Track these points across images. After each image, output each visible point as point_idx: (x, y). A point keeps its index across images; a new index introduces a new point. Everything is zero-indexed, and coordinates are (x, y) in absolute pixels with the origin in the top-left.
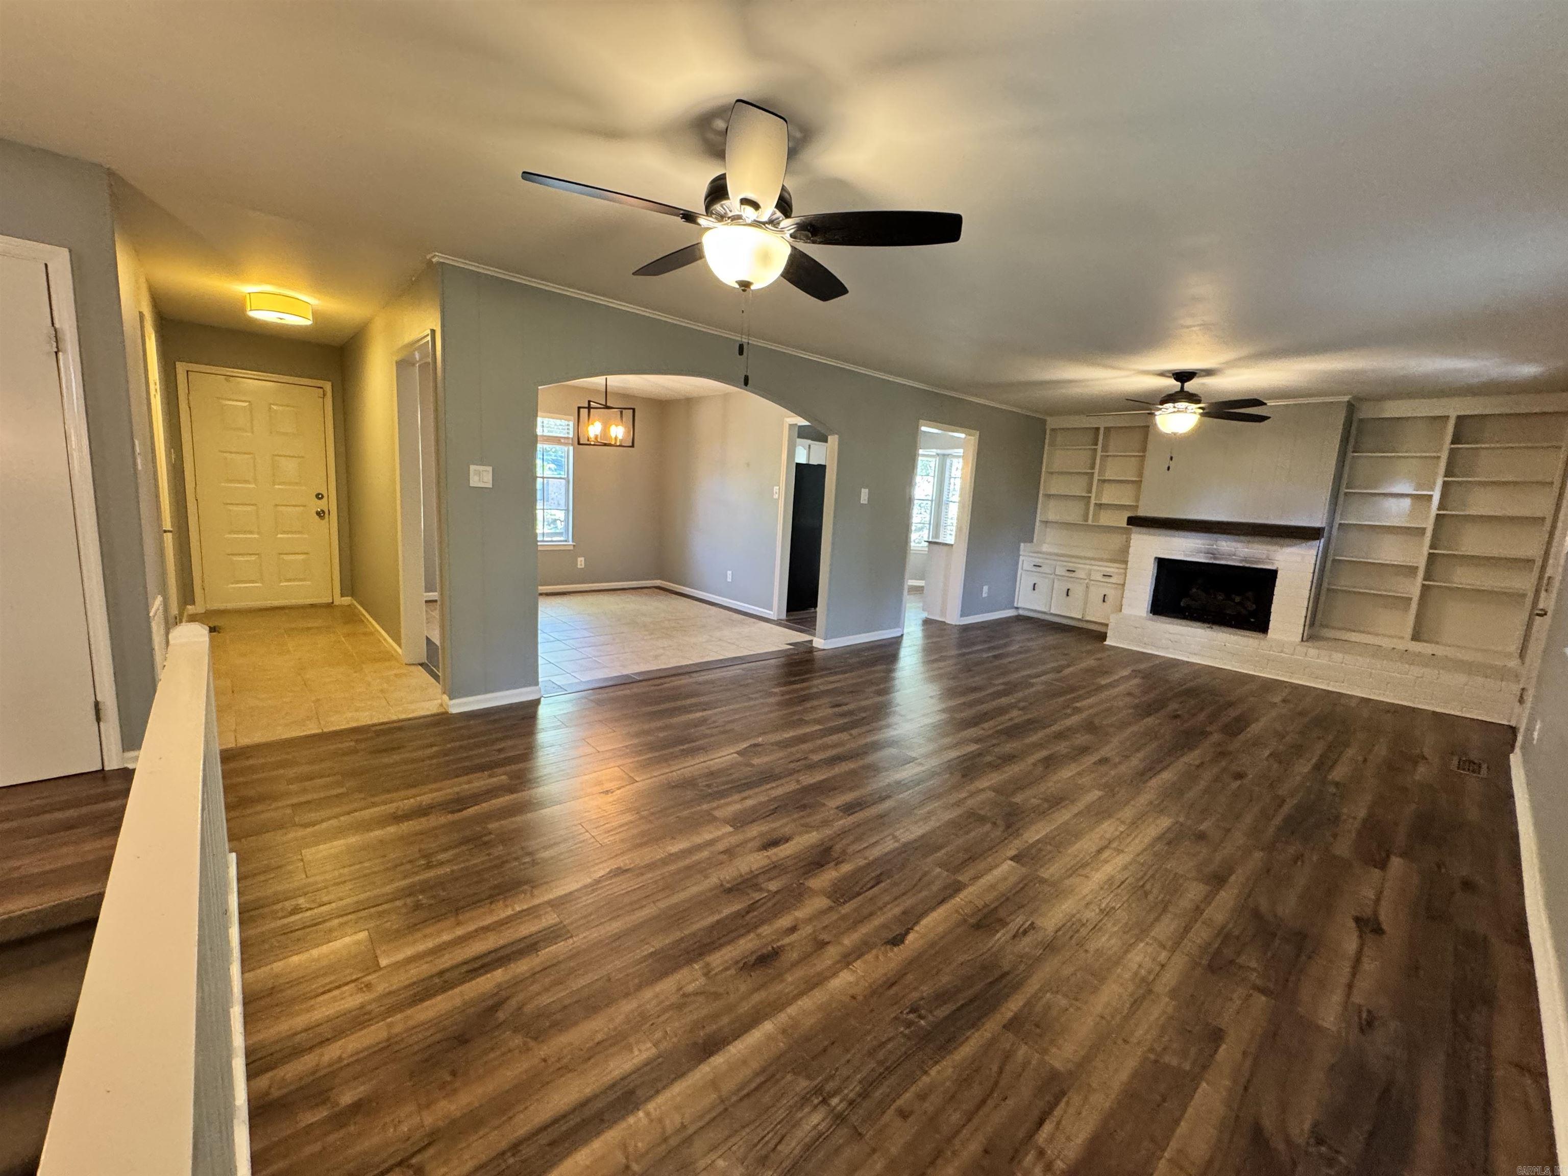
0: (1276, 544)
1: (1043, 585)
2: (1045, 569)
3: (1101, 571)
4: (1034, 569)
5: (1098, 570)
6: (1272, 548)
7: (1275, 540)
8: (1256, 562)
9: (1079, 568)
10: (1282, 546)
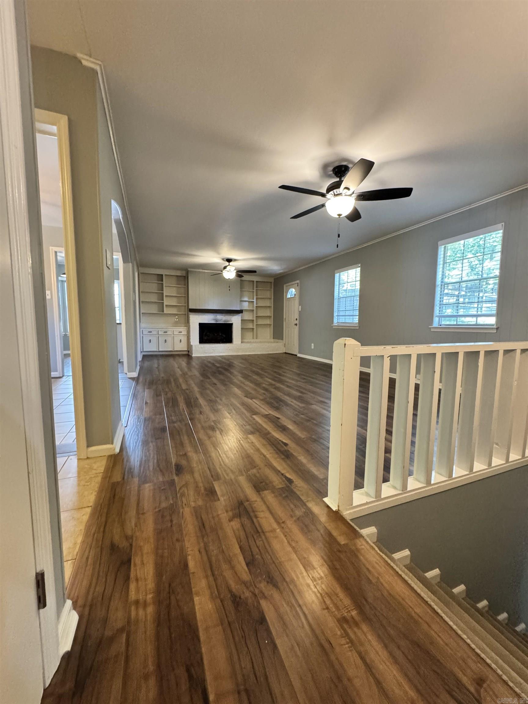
0: (231, 315)
1: (154, 340)
2: (153, 333)
3: (178, 331)
4: (149, 333)
5: (177, 330)
6: (231, 317)
7: (231, 314)
8: (228, 322)
9: (168, 331)
10: (233, 316)
